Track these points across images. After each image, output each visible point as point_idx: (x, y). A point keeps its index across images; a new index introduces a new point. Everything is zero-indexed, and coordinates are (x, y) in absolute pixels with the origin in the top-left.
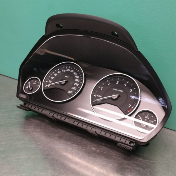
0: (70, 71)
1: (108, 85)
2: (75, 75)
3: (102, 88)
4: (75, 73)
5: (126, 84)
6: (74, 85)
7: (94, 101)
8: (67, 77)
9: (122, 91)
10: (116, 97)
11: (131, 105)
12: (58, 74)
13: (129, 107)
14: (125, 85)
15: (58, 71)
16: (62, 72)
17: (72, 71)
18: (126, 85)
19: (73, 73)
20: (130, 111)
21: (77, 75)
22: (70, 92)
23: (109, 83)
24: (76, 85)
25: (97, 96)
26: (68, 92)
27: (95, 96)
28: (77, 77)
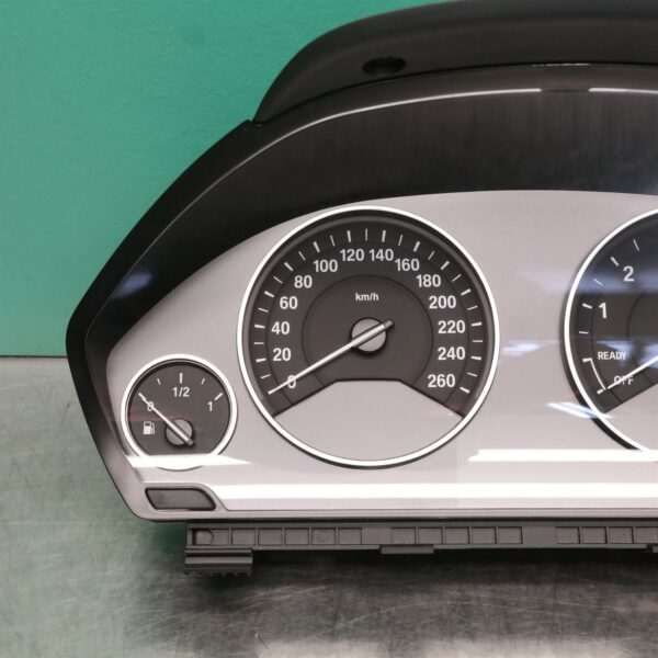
0: (368, 256)
1: (626, 279)
2: (412, 274)
3: (603, 306)
4: (404, 265)
6: (440, 332)
7: (599, 392)
8: (365, 297)
12: (301, 293)
15: (290, 278)
16: (318, 277)
17: (381, 255)
19: (393, 264)
21: (422, 271)
22: (441, 383)
23: (625, 269)
24: (450, 331)
25: (602, 355)
26: (430, 385)
27: (590, 359)
28: (428, 281)
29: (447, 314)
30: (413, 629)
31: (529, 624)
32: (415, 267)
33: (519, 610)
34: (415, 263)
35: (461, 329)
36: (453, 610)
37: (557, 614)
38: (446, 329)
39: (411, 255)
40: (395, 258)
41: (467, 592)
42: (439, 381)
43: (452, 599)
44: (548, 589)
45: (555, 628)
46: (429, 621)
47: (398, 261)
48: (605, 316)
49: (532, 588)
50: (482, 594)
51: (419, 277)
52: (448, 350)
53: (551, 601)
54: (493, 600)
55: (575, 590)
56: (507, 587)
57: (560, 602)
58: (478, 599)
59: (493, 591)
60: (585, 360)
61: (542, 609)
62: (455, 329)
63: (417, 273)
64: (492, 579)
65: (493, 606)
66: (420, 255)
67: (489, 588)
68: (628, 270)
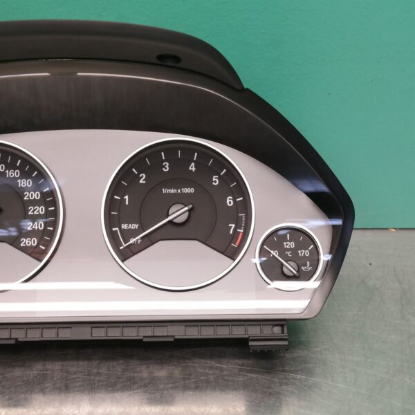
1: (141, 182)
2: (15, 179)
3: (127, 197)
4: (10, 174)
5: (193, 164)
6: (30, 213)
7: (121, 248)
9: (191, 190)
10: (186, 215)
11: (233, 226)
13: (231, 232)
14: (192, 167)
18: (194, 169)
19: (4, 173)
20: (237, 243)
21: (21, 177)
22: (28, 243)
23: (141, 176)
24: (35, 213)
25: (124, 226)
26: (22, 245)
27: (117, 229)
28: (25, 183)
29: (34, 203)
30: (10, 388)
31: (78, 384)
32: (17, 175)
33: (75, 376)
34: (17, 173)
35: (42, 211)
36: (36, 377)
37: (97, 378)
38: (33, 211)
39: (15, 168)
40: (6, 170)
41: (48, 367)
42: (27, 242)
43: (37, 370)
44: (95, 363)
45: (93, 386)
46: (20, 383)
47: (7, 171)
48: (127, 203)
49: (86, 363)
50: (55, 367)
51: (19, 181)
52: (34, 223)
53: (95, 371)
54: (62, 370)
55: (111, 364)
56: (71, 363)
57: (100, 371)
58: (53, 370)
59: (62, 365)
60: (114, 229)
61: (89, 375)
62: (38, 211)
63: (18, 178)
64: (63, 358)
65: (61, 374)
66: (21, 168)
67: (60, 363)
68: (143, 176)
